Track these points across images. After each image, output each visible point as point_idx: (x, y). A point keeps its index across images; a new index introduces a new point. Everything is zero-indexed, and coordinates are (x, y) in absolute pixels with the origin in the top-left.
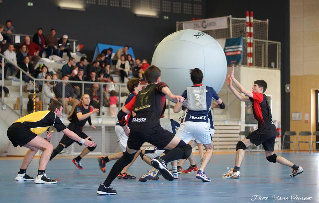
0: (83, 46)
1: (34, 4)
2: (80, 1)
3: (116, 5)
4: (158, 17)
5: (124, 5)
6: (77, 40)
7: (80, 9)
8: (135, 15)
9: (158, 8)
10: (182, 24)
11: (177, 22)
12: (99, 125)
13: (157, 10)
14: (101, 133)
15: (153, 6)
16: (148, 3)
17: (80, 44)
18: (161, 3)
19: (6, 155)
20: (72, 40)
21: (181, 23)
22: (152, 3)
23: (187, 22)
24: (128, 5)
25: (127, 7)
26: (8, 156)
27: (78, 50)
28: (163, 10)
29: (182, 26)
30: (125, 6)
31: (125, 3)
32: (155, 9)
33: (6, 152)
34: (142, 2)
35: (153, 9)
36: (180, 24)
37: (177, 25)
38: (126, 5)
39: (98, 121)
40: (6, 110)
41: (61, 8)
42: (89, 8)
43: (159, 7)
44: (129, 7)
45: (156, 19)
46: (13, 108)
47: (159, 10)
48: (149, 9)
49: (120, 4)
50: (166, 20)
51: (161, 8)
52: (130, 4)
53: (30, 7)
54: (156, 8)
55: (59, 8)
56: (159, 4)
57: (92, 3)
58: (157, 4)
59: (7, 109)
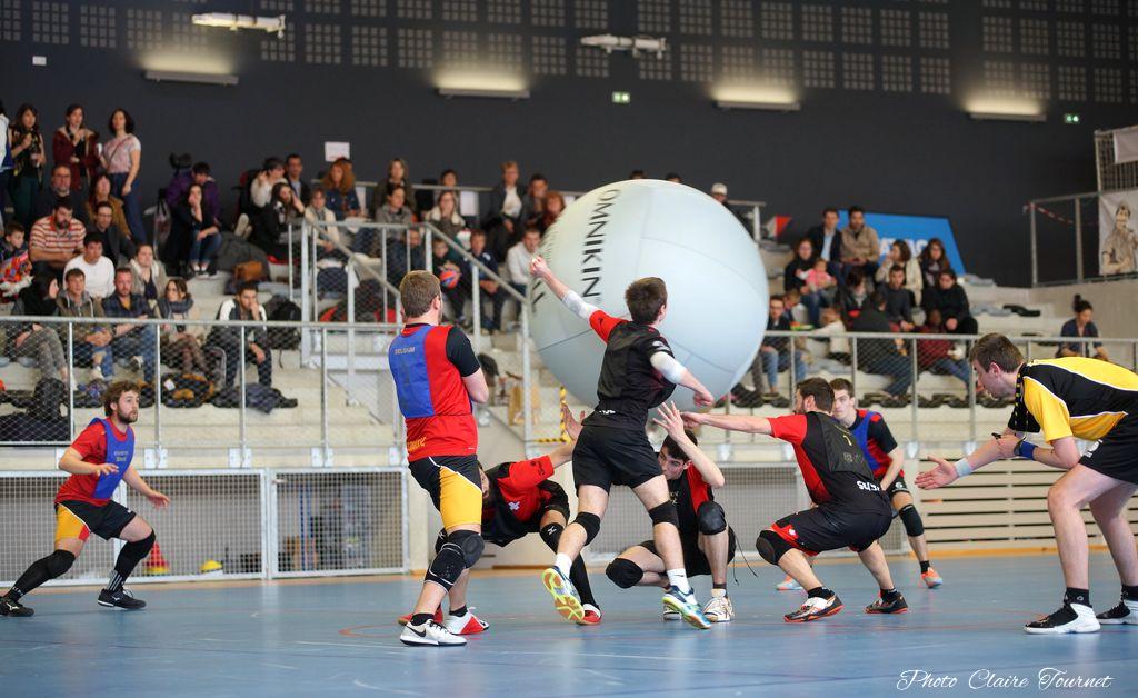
0: (787, 220)
1: (631, 98)
2: (784, 82)
3: (902, 88)
4: (1043, 119)
5: (928, 84)
6: (763, 204)
7: (783, 105)
8: (968, 115)
9: (1044, 91)
10: (1111, 136)
11: (1096, 132)
12: (785, 465)
13: (1041, 95)
14: (795, 488)
15: (1025, 85)
16: (1010, 75)
17: (779, 215)
18: (1054, 74)
19: (490, 566)
20: (748, 203)
21: (1108, 132)
22: (1025, 76)
23: (1125, 129)
24: (943, 85)
25: (940, 90)
26: (497, 568)
27: (773, 232)
28: (1062, 96)
29: (1112, 143)
30: (932, 89)
31: (932, 80)
32: (1034, 95)
33: (493, 556)
34: (987, 74)
35: (1027, 95)
36: (1106, 137)
37: (1097, 140)
38: (936, 85)
39: (784, 453)
40: (487, 426)
41: (720, 105)
42: (812, 100)
43: (1048, 86)
44: (948, 91)
45: (1038, 123)
46: (506, 421)
47: (1048, 96)
48: (1012, 93)
49: (917, 83)
50: (1073, 124)
51: (1055, 91)
52: (947, 81)
53: (621, 105)
54: (1037, 90)
55: (714, 104)
56: (1047, 78)
57: (823, 83)
58: (1040, 77)
59: (492, 425)
